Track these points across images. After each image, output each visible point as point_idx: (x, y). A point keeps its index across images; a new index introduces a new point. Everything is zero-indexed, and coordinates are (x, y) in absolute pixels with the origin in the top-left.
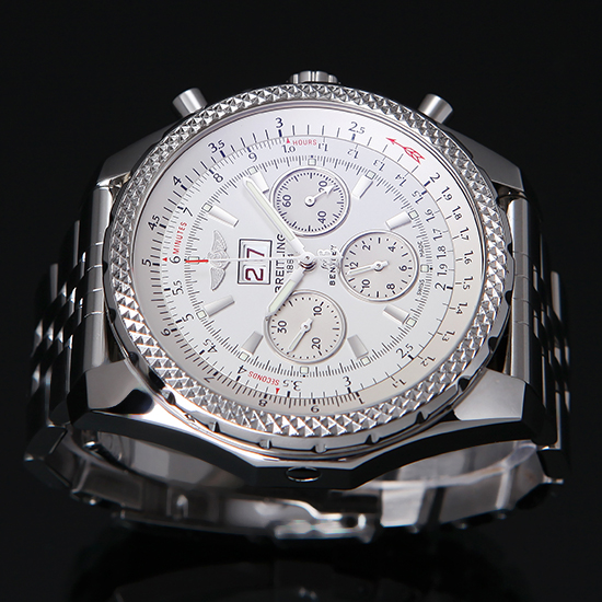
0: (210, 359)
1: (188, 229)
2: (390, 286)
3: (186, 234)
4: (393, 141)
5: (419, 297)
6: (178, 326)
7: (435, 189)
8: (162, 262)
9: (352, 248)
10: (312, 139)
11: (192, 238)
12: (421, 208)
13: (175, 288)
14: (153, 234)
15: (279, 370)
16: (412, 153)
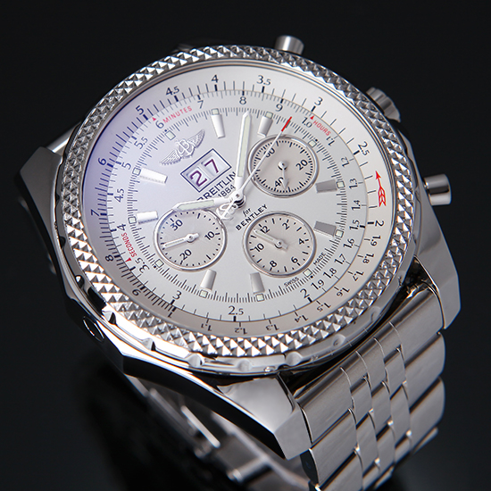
0: (112, 203)
1: (190, 114)
2: (273, 263)
3: (184, 116)
4: (378, 176)
5: (283, 287)
6: (116, 165)
7: (372, 231)
8: (151, 119)
9: (276, 218)
10: (329, 130)
11: (185, 121)
12: (349, 234)
13: (139, 141)
14: (165, 98)
15: (144, 249)
16: (382, 195)
